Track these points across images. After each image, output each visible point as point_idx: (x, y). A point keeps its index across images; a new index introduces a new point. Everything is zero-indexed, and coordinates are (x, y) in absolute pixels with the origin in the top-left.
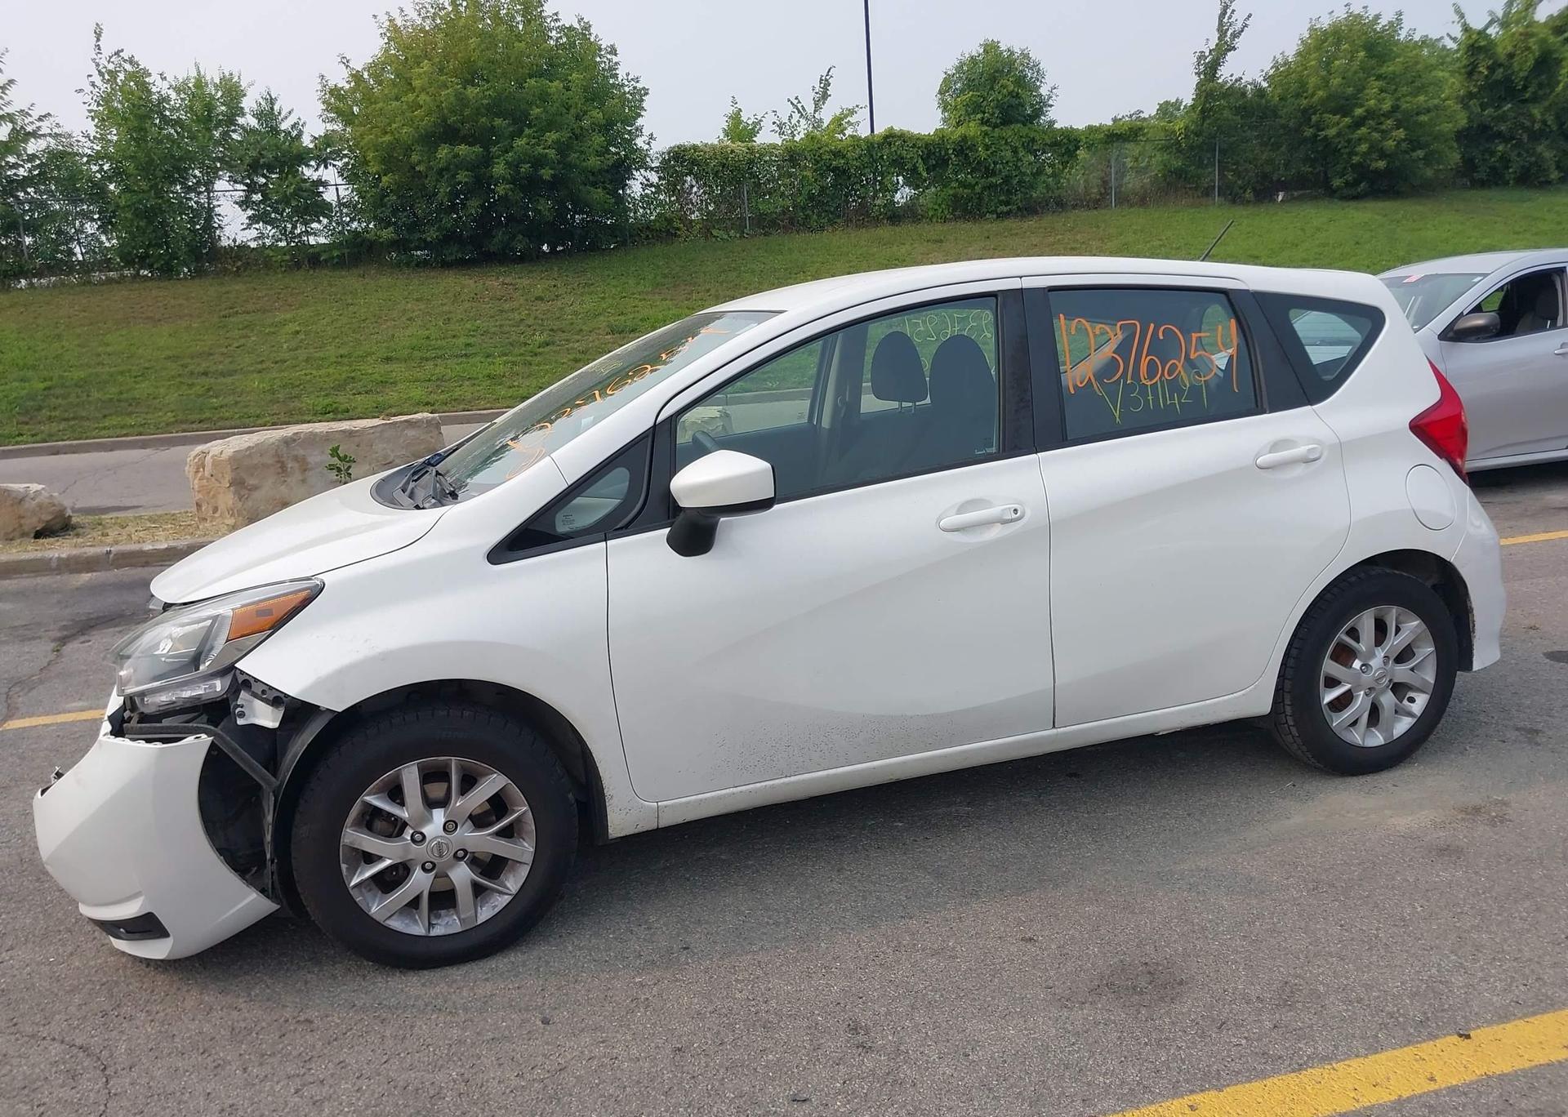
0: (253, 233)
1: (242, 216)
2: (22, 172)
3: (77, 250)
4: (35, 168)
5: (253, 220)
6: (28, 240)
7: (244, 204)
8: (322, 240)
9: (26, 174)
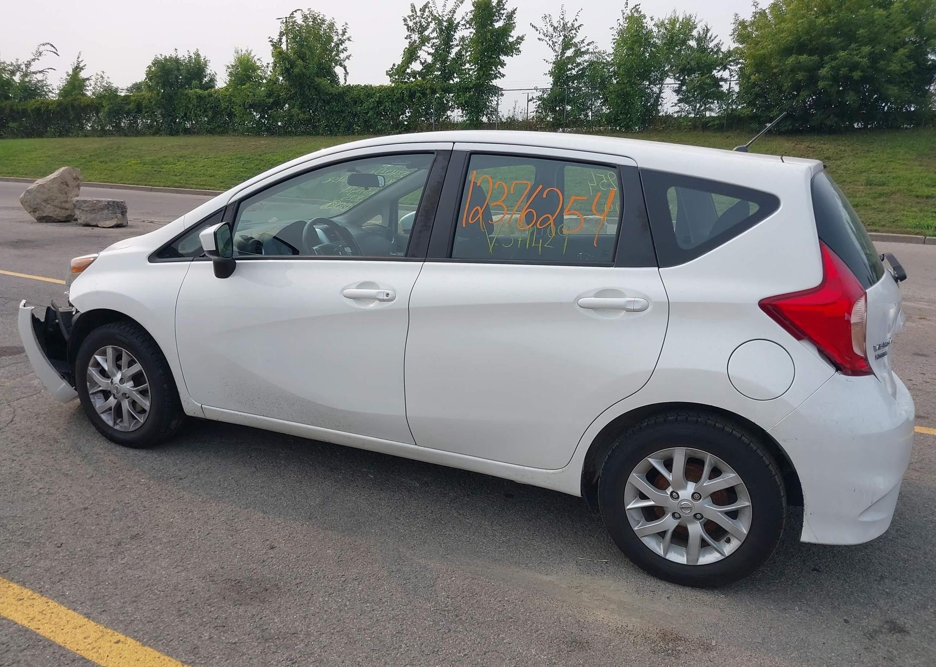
0: (677, 109)
1: (675, 98)
2: (574, 72)
3: (590, 114)
4: (580, 70)
5: (680, 101)
6: (569, 108)
7: (678, 91)
8: (713, 114)
9: (575, 73)
